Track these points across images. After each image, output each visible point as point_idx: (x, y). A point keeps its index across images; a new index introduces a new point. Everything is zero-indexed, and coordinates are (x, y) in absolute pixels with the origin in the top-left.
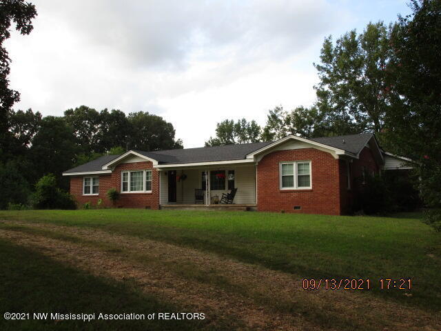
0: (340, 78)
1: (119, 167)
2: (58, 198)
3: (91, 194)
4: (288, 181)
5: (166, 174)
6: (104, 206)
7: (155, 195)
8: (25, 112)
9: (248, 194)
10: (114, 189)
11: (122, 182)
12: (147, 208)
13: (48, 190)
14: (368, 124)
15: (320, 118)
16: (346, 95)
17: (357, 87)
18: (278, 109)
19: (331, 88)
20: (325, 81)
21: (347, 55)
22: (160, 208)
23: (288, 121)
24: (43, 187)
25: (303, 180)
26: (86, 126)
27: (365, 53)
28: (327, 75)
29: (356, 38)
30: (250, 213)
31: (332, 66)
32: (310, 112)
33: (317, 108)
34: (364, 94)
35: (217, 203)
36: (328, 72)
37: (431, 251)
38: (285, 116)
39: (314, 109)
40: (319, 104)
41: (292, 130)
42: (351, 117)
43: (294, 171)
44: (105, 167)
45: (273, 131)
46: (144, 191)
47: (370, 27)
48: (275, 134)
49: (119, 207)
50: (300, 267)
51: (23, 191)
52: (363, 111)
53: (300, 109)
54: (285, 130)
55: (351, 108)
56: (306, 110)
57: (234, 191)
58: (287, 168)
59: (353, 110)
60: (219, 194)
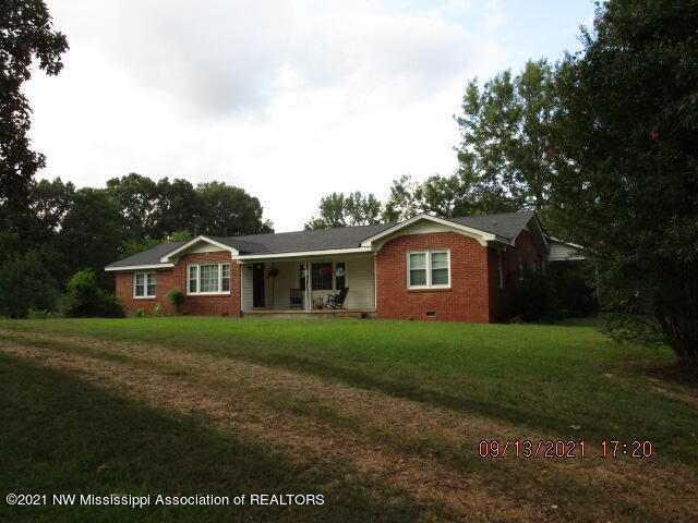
0: (489, 135)
1: (183, 258)
2: (99, 302)
3: (145, 296)
4: (418, 276)
5: (250, 268)
6: (164, 313)
7: (236, 297)
8: (51, 182)
9: (364, 295)
10: (177, 289)
11: (189, 279)
12: (223, 315)
13: (84, 291)
14: (528, 198)
15: (462, 191)
16: (497, 159)
17: (512, 148)
18: (405, 178)
19: (477, 150)
20: (470, 139)
21: (499, 104)
22: (242, 315)
23: (418, 195)
24: (78, 287)
25: (439, 275)
26: (138, 202)
27: (523, 102)
28: (472, 132)
29: (511, 82)
30: (366, 321)
31: (478, 118)
32: (450, 183)
33: (459, 177)
34: (522, 157)
35: (320, 308)
36: (474, 127)
37: (608, 369)
38: (415, 188)
39: (454, 179)
40: (460, 172)
41: (424, 207)
42: (505, 189)
43: (426, 262)
44: (165, 259)
45: (397, 209)
46: (220, 292)
47: (530, 67)
48: (400, 212)
49: (185, 314)
50: (433, 393)
51: (49, 292)
52: (521, 180)
53: (436, 179)
54: (415, 206)
55: (505, 176)
56: (444, 179)
57: (344, 292)
58: (417, 260)
59: (507, 179)
60: (324, 295)
